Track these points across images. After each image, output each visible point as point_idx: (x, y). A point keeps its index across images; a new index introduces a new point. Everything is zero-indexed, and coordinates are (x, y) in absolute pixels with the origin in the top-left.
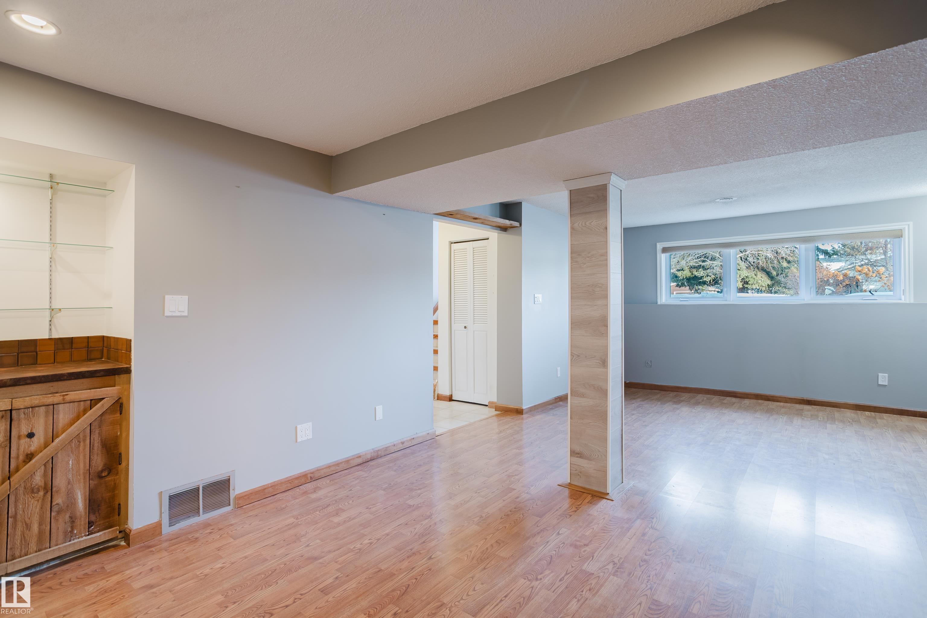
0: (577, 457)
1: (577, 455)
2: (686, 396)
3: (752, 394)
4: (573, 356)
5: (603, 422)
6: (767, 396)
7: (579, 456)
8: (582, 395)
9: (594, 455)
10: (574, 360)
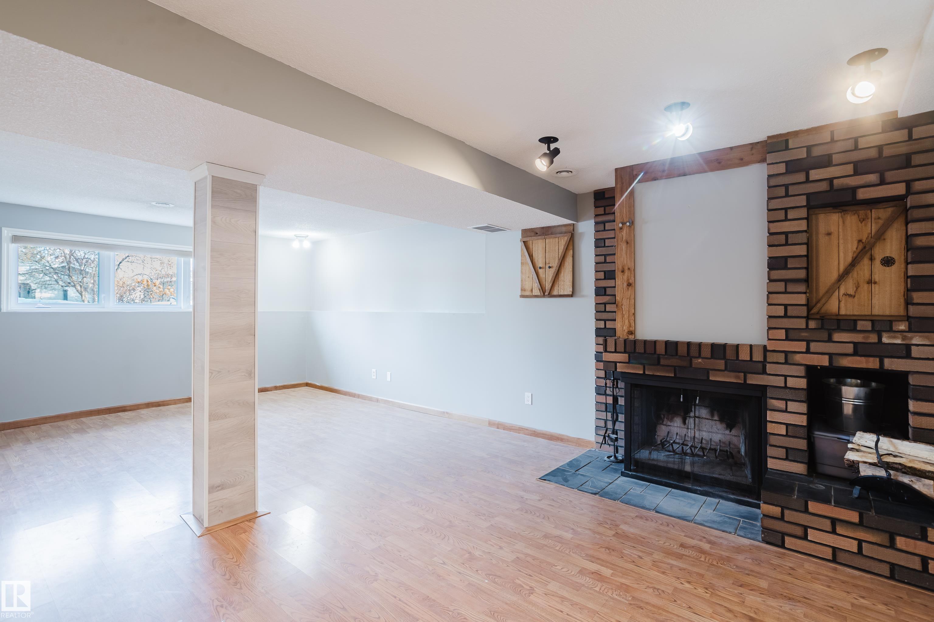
0: (218, 491)
1: (218, 488)
2: (72, 424)
3: (143, 403)
4: (212, 373)
5: (249, 438)
6: (157, 402)
7: (220, 488)
8: (224, 416)
9: (239, 478)
10: (214, 377)
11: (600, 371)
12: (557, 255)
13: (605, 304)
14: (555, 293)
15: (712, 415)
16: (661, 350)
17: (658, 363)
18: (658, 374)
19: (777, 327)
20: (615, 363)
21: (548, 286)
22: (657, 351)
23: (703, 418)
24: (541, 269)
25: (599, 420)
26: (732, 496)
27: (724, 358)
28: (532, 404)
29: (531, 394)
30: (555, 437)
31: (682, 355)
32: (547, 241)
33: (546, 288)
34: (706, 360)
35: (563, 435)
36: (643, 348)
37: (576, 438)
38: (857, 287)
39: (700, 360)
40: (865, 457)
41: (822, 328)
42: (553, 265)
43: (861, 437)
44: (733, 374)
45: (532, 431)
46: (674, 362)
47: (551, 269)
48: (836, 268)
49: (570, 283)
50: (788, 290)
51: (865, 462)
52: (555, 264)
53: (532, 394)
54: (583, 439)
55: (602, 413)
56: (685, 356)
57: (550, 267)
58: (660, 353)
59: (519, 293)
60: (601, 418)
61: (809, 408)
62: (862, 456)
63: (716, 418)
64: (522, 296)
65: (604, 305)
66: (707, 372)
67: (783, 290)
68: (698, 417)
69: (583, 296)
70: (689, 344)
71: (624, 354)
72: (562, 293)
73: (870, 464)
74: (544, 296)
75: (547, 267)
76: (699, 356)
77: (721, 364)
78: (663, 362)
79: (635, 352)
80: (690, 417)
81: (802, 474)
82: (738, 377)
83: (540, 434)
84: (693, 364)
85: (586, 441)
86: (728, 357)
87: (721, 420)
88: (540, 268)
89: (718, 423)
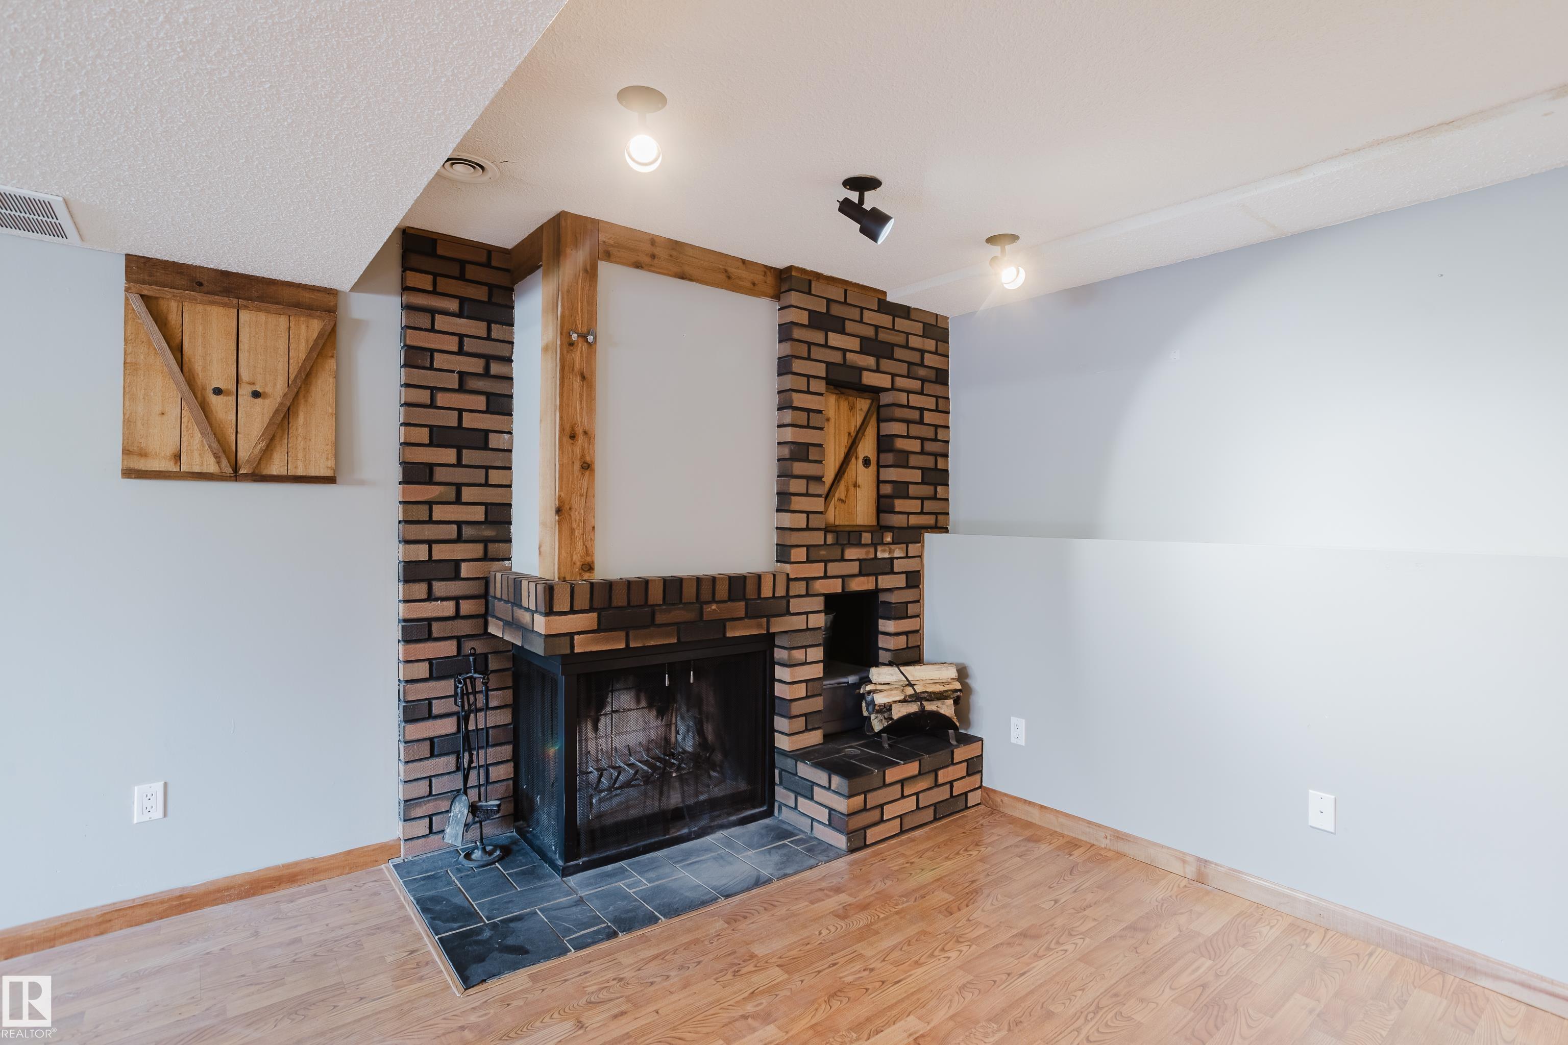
11: (416, 664)
12: (282, 366)
13: (430, 504)
14: (276, 467)
15: (638, 701)
16: (656, 595)
17: (652, 623)
18: (652, 643)
19: (799, 544)
20: (571, 635)
21: (247, 449)
22: (649, 600)
23: (625, 710)
24: (220, 397)
25: (415, 783)
26: (733, 818)
27: (744, 598)
28: (165, 815)
29: (162, 783)
30: (271, 879)
31: (689, 601)
32: (245, 316)
33: (239, 454)
34: (722, 605)
35: (296, 864)
36: (625, 596)
37: (340, 854)
38: (847, 491)
39: (714, 607)
40: (891, 695)
41: (837, 543)
42: (269, 390)
43: (879, 674)
44: (753, 622)
45: (170, 900)
46: (679, 615)
47: (259, 400)
48: (833, 467)
49: (329, 447)
50: (810, 492)
51: (895, 702)
52: (277, 389)
53: (166, 784)
54: (362, 848)
55: (421, 763)
56: (693, 603)
57: (256, 395)
58: (655, 603)
59: (116, 462)
60: (419, 776)
61: (826, 653)
62: (888, 696)
63: (643, 704)
64: (129, 473)
65: (427, 507)
66: (721, 624)
67: (804, 491)
68: (617, 711)
69: (362, 483)
70: (699, 580)
71: (590, 614)
72: (300, 472)
73: (900, 701)
74: (236, 475)
75: (245, 391)
76: (713, 601)
77: (739, 608)
78: (660, 618)
79: (610, 607)
80: (605, 715)
81: (819, 744)
82: (759, 626)
83: (208, 894)
84: (704, 613)
85: (372, 848)
86: (748, 597)
87: (650, 706)
88: (218, 391)
89: (646, 711)
